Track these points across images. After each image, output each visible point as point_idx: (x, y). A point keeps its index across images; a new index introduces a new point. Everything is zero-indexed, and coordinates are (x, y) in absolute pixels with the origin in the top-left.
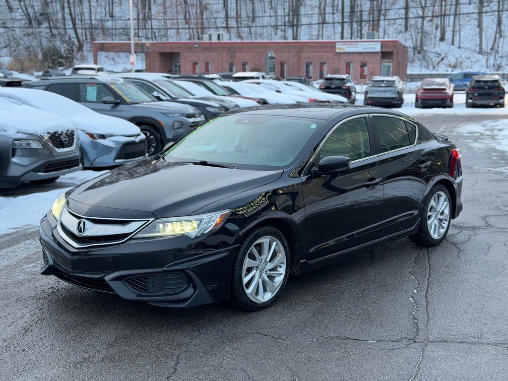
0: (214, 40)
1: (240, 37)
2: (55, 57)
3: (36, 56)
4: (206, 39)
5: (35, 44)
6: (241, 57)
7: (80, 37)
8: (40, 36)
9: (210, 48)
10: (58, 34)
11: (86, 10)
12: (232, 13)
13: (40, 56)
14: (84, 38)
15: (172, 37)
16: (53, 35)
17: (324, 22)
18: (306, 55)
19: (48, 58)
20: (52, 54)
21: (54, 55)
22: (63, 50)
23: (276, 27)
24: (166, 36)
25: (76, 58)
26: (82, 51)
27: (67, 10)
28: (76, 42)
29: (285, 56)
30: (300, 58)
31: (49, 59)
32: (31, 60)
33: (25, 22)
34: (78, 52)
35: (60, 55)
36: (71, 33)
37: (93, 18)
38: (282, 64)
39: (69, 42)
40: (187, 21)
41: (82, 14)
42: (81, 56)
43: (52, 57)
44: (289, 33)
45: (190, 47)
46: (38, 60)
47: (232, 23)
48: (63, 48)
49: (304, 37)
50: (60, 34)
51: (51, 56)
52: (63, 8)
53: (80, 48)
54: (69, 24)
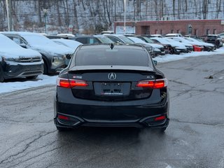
0: (166, 20)
1: (179, 18)
4: (162, 20)
5: (93, 23)
6: (177, 27)
9: (163, 23)
11: (114, 8)
12: (176, 8)
15: (149, 19)
16: (100, 20)
18: (206, 26)
22: (103, 26)
23: (196, 13)
24: (146, 19)
25: (109, 29)
26: (111, 26)
29: (197, 26)
30: (204, 27)
33: (89, 14)
34: (109, 26)
36: (107, 18)
37: (116, 12)
38: (195, 30)
39: (106, 22)
40: (156, 12)
41: (112, 10)
42: (111, 28)
44: (202, 16)
45: (154, 23)
47: (176, 12)
51: (99, 28)
54: (107, 15)
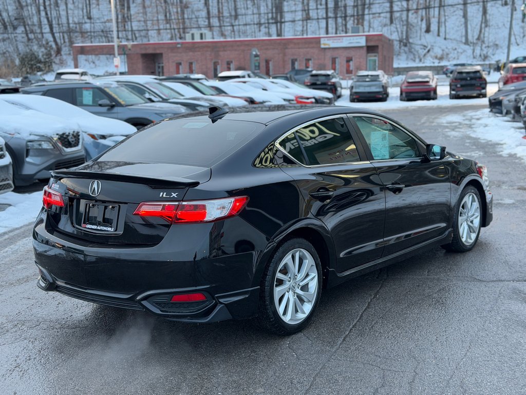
0: (197, 39)
1: (223, 35)
2: (32, 63)
3: (13, 61)
4: (188, 39)
5: (11, 49)
6: (225, 55)
7: (58, 41)
8: (16, 41)
9: (193, 47)
10: (35, 38)
11: (63, 13)
12: (214, 11)
13: (17, 62)
14: (62, 41)
15: (154, 39)
16: (29, 39)
17: (308, 18)
18: (291, 52)
19: (26, 63)
20: (30, 59)
21: (31, 60)
22: (41, 55)
23: (260, 24)
24: (146, 36)
25: (54, 62)
26: (61, 55)
27: (43, 14)
28: (54, 46)
29: (270, 54)
30: (285, 55)
31: (27, 65)
32: (8, 66)
34: (56, 56)
35: (38, 60)
36: (49, 37)
37: (71, 21)
38: (267, 62)
39: (47, 46)
40: (168, 21)
41: (59, 17)
42: (60, 60)
43: (30, 63)
44: (273, 29)
45: (173, 48)
46: (16, 66)
47: (215, 22)
48: (40, 53)
49: (288, 34)
50: (37, 38)
51: (29, 61)
52: (39, 11)
53: (59, 51)
54: (46, 29)
